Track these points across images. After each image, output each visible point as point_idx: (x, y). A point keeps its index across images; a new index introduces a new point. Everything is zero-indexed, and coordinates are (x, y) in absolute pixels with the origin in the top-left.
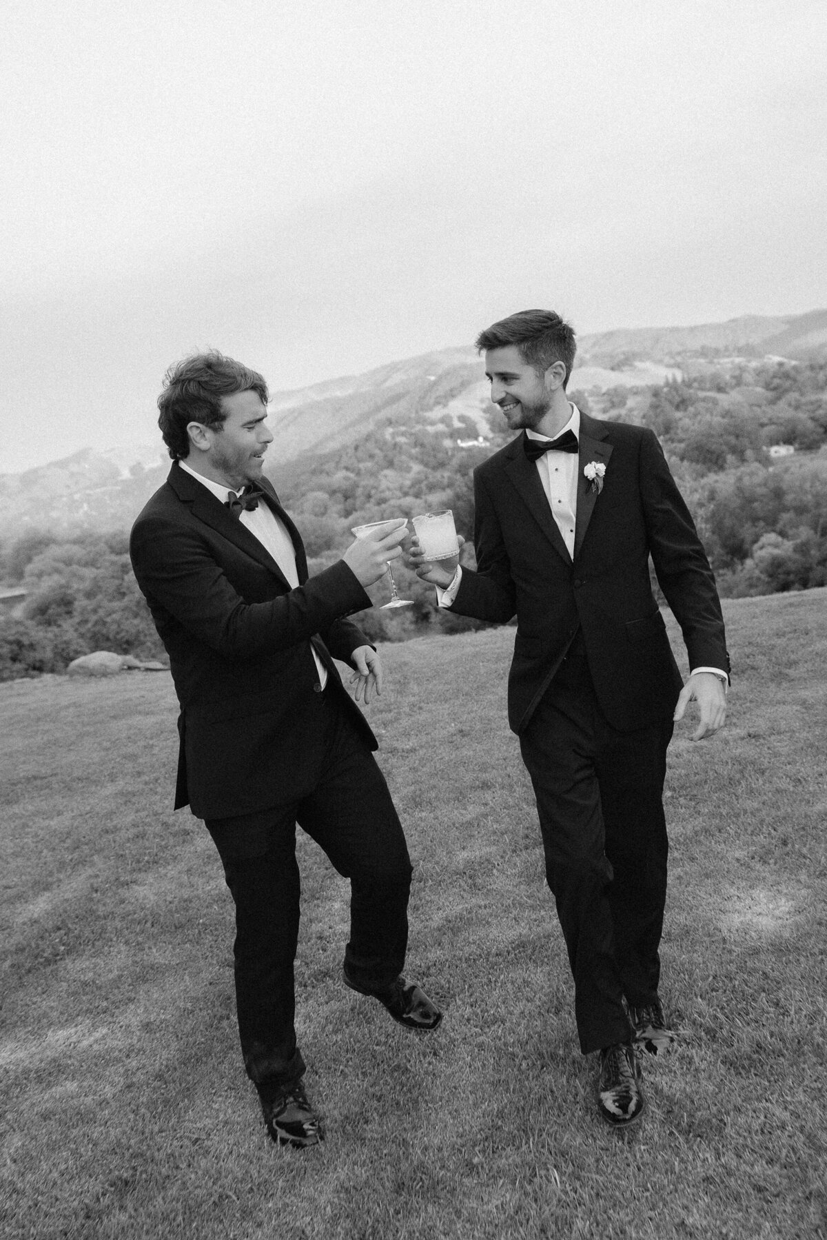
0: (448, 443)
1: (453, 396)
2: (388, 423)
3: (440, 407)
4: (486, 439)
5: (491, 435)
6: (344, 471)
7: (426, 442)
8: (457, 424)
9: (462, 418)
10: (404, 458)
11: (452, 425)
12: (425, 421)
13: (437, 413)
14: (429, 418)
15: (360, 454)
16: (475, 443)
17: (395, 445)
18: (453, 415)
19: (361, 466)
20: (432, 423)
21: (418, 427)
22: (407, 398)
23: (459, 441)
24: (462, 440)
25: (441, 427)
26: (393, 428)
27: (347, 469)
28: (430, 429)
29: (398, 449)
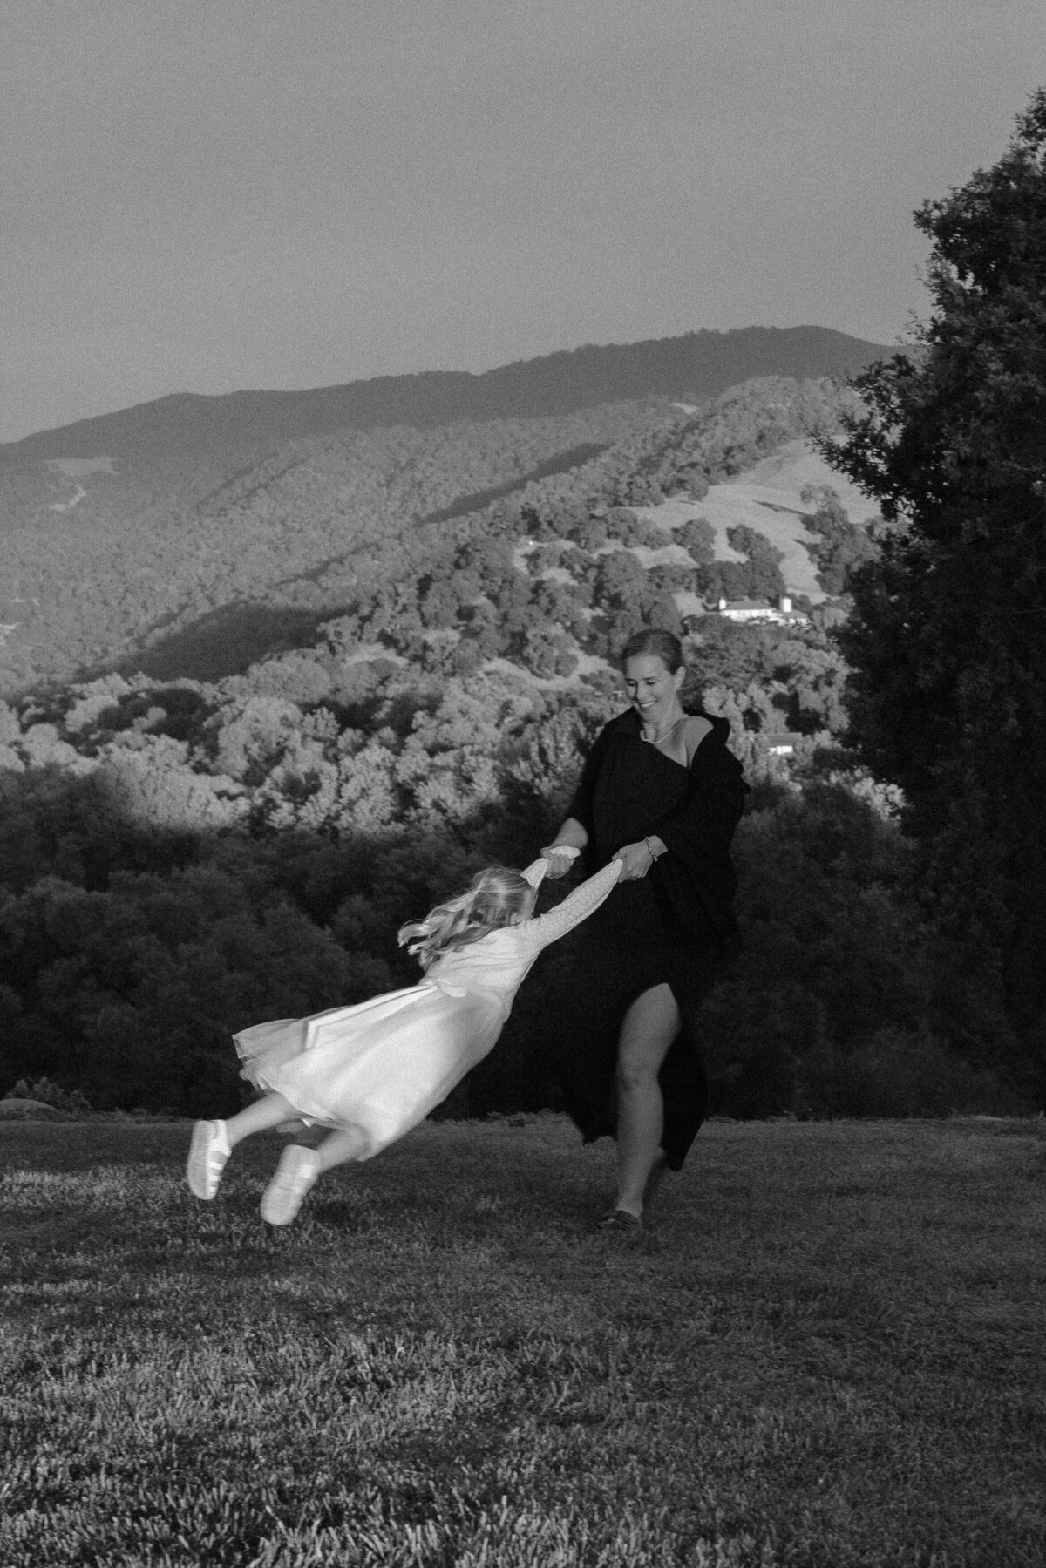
0: (688, 603)
1: (731, 471)
2: (523, 525)
3: (683, 495)
4: (800, 604)
5: (818, 597)
6: (379, 646)
7: (626, 591)
8: (724, 552)
9: (741, 537)
10: (557, 630)
11: (712, 554)
12: (630, 532)
13: (668, 514)
14: (647, 523)
15: (432, 603)
16: (771, 614)
17: (538, 588)
18: (714, 524)
19: (431, 636)
20: (653, 541)
21: (612, 547)
22: (605, 458)
23: (723, 604)
24: (732, 600)
25: (677, 555)
26: (536, 539)
27: (388, 640)
28: (646, 557)
29: (544, 601)
